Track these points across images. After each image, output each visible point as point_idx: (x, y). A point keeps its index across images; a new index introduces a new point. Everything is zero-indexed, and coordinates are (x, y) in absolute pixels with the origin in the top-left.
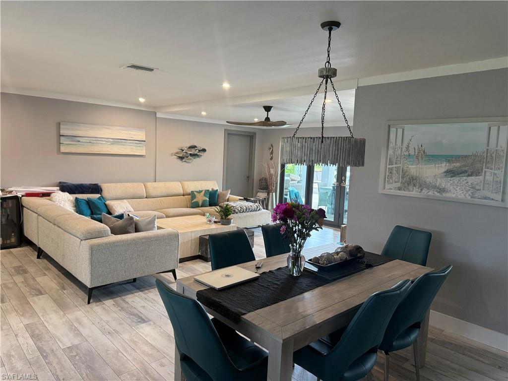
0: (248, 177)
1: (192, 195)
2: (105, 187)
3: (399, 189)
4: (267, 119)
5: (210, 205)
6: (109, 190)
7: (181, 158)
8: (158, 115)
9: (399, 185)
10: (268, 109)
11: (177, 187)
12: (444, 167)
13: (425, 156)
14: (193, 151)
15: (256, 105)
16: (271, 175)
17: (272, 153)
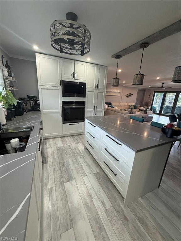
0: (142, 102)
1: (130, 106)
2: (112, 103)
4: (162, 86)
5: (135, 109)
6: (113, 104)
7: (127, 97)
8: (124, 86)
10: (163, 84)
11: (126, 104)
14: (130, 95)
15: (160, 83)
16: (149, 102)
17: (150, 95)
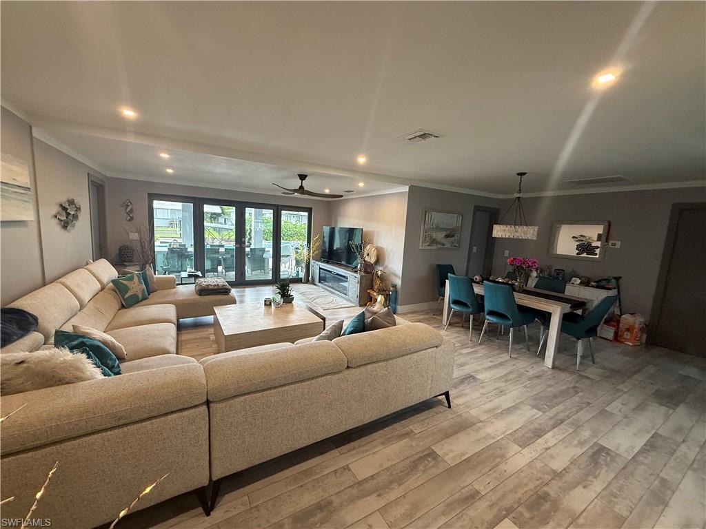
3: (429, 246)
4: (301, 187)
8: (34, 133)
9: (428, 243)
10: (303, 177)
12: (444, 233)
13: (438, 229)
14: (74, 209)
17: (131, 212)
